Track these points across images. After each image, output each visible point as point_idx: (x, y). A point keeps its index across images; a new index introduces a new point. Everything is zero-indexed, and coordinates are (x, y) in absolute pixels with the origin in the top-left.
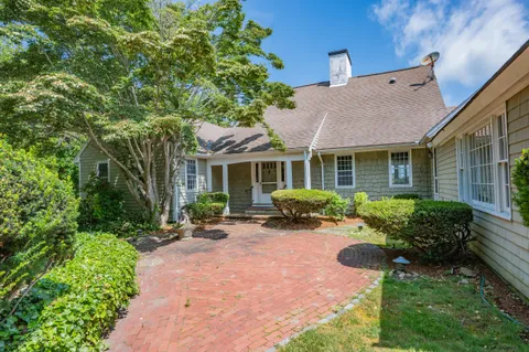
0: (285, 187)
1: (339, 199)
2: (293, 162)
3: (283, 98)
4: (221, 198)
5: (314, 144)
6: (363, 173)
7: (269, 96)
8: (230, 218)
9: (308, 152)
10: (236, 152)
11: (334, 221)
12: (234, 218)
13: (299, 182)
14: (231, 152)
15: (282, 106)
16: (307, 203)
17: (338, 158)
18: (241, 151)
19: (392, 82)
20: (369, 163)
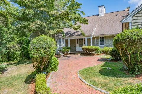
0: (85, 45)
1: (100, 48)
2: (87, 39)
3: (85, 22)
4: (68, 48)
5: (93, 34)
6: (107, 41)
7: (81, 21)
8: (70, 54)
9: (91, 36)
10: (72, 36)
11: (98, 54)
12: (71, 54)
13: (89, 44)
14: (71, 36)
15: (84, 24)
16: (91, 49)
17: (100, 37)
18: (73, 36)
19: (117, 15)
20: (108, 39)
